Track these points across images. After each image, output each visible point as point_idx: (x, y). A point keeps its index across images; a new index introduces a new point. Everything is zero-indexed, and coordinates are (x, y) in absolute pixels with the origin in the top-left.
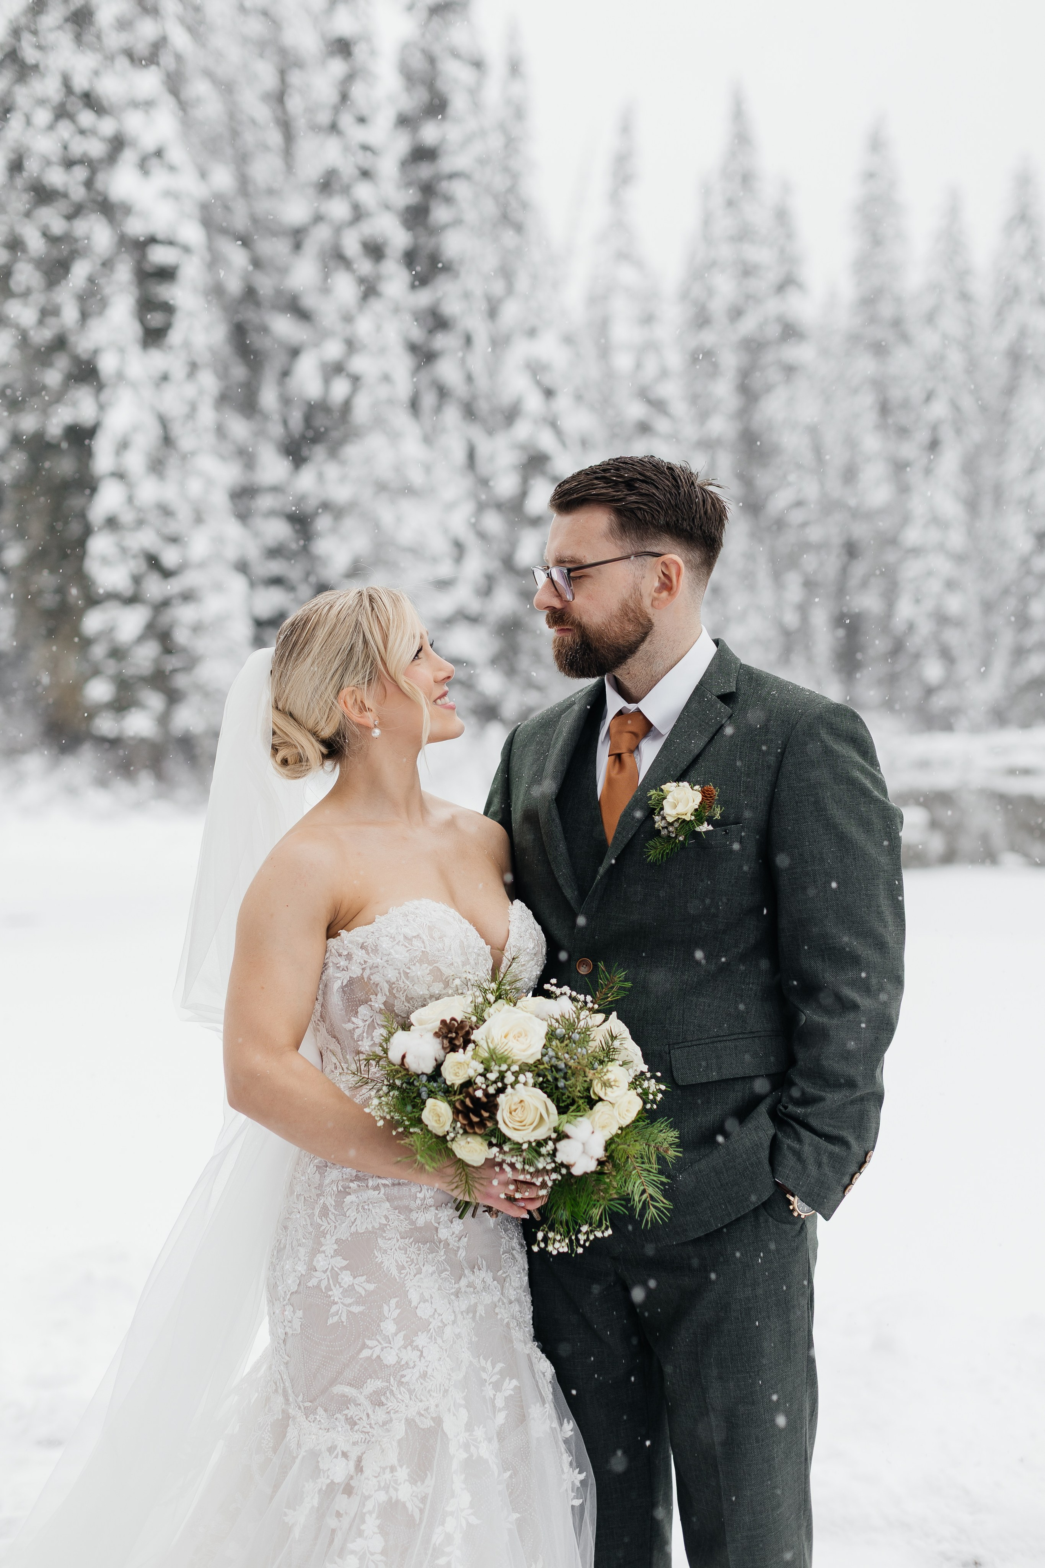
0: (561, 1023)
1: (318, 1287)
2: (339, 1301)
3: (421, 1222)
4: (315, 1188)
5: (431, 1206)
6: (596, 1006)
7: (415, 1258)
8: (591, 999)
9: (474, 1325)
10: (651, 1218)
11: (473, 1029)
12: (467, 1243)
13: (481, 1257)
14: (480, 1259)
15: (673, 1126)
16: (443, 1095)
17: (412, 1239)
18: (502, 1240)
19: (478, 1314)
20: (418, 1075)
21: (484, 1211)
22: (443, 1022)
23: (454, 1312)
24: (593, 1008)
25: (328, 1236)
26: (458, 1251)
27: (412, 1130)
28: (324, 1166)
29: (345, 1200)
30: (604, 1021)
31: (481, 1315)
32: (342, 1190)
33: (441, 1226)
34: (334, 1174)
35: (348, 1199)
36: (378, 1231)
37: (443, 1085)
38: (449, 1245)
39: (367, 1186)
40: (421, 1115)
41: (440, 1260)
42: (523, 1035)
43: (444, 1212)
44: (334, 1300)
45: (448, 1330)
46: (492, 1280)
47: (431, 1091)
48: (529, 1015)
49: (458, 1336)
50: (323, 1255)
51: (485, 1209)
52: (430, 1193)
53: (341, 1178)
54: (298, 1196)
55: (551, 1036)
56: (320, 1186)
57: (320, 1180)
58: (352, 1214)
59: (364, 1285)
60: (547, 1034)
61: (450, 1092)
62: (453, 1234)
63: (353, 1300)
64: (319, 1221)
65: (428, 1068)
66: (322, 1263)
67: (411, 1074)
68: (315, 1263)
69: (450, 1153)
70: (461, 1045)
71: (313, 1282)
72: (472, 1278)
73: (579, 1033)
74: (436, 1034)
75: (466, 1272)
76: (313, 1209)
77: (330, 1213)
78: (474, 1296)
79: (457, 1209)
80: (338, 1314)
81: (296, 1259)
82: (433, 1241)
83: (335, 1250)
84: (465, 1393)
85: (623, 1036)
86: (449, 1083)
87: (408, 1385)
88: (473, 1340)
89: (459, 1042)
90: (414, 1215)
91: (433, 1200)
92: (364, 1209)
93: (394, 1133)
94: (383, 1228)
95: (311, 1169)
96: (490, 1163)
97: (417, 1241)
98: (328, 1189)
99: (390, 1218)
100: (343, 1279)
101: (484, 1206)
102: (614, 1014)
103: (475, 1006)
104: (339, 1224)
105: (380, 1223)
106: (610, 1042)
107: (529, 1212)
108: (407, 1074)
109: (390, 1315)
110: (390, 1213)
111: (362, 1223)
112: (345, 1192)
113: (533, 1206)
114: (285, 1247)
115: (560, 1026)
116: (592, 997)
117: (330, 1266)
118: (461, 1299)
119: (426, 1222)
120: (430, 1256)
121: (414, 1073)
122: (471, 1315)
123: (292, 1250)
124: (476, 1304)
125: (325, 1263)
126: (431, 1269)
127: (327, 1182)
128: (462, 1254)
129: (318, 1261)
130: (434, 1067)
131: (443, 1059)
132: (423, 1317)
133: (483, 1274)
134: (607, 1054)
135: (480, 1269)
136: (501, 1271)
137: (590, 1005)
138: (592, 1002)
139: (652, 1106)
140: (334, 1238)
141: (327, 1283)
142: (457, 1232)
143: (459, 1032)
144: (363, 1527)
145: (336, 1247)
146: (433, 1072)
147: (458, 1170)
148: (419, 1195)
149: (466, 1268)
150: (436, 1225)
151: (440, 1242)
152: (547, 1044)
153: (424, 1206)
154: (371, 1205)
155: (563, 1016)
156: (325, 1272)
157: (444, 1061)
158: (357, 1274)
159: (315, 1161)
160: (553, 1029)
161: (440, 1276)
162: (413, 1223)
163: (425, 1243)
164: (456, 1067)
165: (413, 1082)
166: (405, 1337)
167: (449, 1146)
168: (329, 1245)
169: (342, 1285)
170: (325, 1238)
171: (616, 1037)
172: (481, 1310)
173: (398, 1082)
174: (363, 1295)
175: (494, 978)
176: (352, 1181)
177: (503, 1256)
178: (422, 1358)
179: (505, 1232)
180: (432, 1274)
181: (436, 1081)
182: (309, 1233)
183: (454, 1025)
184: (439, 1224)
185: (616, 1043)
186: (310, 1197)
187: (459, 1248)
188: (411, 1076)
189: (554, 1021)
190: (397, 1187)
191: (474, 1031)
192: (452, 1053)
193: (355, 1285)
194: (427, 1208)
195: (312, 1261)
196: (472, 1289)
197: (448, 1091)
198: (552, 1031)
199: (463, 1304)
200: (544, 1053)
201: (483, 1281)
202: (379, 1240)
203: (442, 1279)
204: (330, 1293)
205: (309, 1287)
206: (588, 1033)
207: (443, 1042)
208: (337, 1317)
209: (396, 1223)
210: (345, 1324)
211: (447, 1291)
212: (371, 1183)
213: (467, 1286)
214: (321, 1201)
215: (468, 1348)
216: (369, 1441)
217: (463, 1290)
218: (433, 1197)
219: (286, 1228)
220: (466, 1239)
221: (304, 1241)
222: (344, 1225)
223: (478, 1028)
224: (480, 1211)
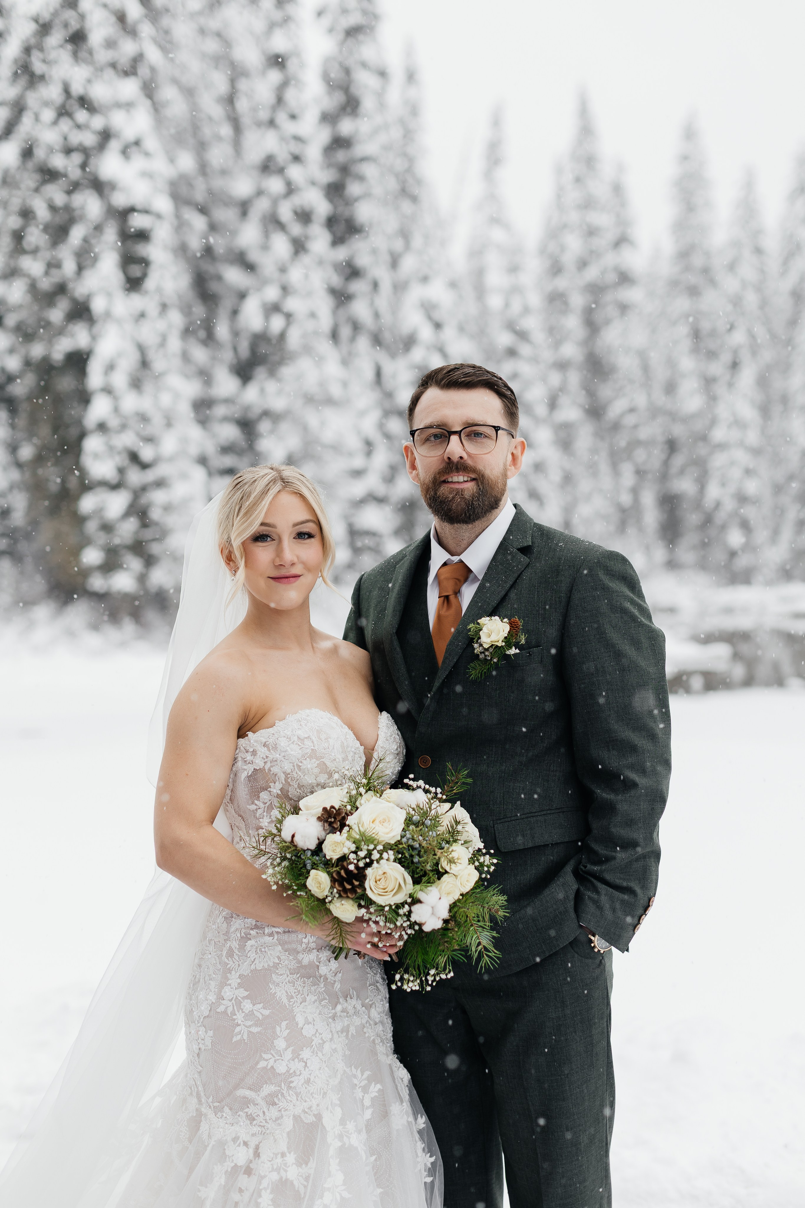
0: (417, 811)
1: (225, 1012)
2: (242, 1023)
3: (305, 962)
4: (223, 934)
5: (313, 949)
6: (444, 797)
7: (301, 989)
8: (441, 791)
9: (347, 1041)
10: (485, 963)
11: (348, 815)
12: (341, 977)
13: (353, 989)
14: (351, 990)
15: (502, 892)
16: (323, 867)
17: (299, 975)
18: (368, 975)
19: (350, 1033)
20: (304, 851)
21: (354, 954)
22: (325, 809)
23: (331, 1032)
24: (442, 798)
25: (233, 972)
26: (334, 984)
27: (298, 893)
28: (230, 917)
29: (246, 944)
30: (451, 808)
31: (352, 1034)
32: (244, 936)
33: (322, 965)
34: (237, 923)
35: (249, 943)
36: (272, 969)
37: (323, 859)
38: (327, 979)
39: (264, 933)
40: (306, 882)
41: (321, 991)
42: (387, 821)
43: (323, 953)
44: (238, 1022)
45: (327, 1047)
46: (361, 1006)
47: (314, 863)
48: (391, 805)
49: (335, 1050)
50: (229, 987)
51: (355, 952)
52: (313, 939)
53: (243, 927)
54: (210, 941)
55: (408, 822)
56: (227, 933)
57: (227, 928)
58: (252, 955)
59: (261, 1010)
60: (406, 820)
61: (329, 865)
62: (330, 971)
63: (252, 1022)
64: (226, 960)
65: (312, 845)
66: (228, 994)
67: (299, 850)
68: (222, 994)
69: (328, 911)
70: (338, 827)
71: (221, 1009)
72: (346, 1004)
73: (430, 820)
74: (319, 819)
75: (341, 1000)
76: (222, 951)
77: (235, 954)
78: (347, 1019)
79: (333, 953)
80: (240, 1034)
81: (208, 990)
82: (315, 976)
83: (239, 984)
84: (340, 1096)
85: (465, 821)
86: (328, 858)
87: (296, 1089)
88: (346, 1053)
89: (337, 825)
90: (300, 956)
91: (315, 944)
92: (261, 951)
93: (285, 895)
94: (276, 966)
95: (220, 919)
96: (360, 920)
97: (302, 976)
98: (233, 935)
99: (282, 958)
100: (244, 1006)
101: (354, 950)
102: (459, 803)
103: (350, 796)
104: (242, 963)
105: (273, 962)
106: (455, 826)
107: (390, 956)
108: (296, 850)
109: (281, 1034)
110: (282, 954)
111: (260, 962)
112: (247, 938)
113: (392, 951)
114: (199, 981)
115: (416, 814)
116: (441, 789)
117: (235, 996)
118: (337, 1021)
119: (310, 961)
120: (313, 988)
121: (301, 849)
122: (345, 1034)
123: (205, 983)
124: (348, 1026)
125: (231, 993)
126: (314, 998)
127: (232, 930)
128: (337, 986)
129: (225, 992)
130: (317, 845)
131: (324, 838)
132: (307, 1036)
133: (354, 1002)
134: (453, 836)
135: (351, 998)
136: (368, 1000)
137: (440, 796)
138: (441, 793)
139: (486, 875)
140: (238, 974)
141: (232, 1009)
142: (333, 969)
143: (337, 817)
144: (259, 1200)
145: (239, 981)
146: (316, 848)
147: (334, 925)
148: (304, 940)
149: (341, 997)
150: (318, 964)
151: (320, 977)
152: (405, 828)
153: (308, 949)
154: (266, 948)
155: (418, 806)
156: (231, 1000)
157: (325, 840)
158: (256, 1002)
159: (224, 913)
160: (410, 816)
161: (320, 1004)
162: (300, 962)
163: (309, 978)
164: (334, 845)
165: (300, 855)
166: (293, 1052)
167: (328, 907)
168: (234, 979)
169: (244, 1010)
170: (231, 973)
171: (460, 822)
172: (352, 1030)
173: (289, 856)
174: (261, 1019)
175: (365, 774)
176: (252, 929)
177: (369, 988)
178: (306, 1068)
179: (370, 969)
180: (314, 1002)
181: (318, 855)
182: (218, 970)
183: (333, 812)
184: (319, 962)
185: (459, 828)
186: (219, 941)
187: (335, 981)
188: (299, 851)
189: (411, 810)
190: (287, 934)
191: (349, 817)
192: (331, 834)
193: (254, 1011)
194: (310, 950)
195: (220, 992)
196: (345, 1014)
197: (327, 864)
198: (410, 817)
199: (338, 1025)
200: (403, 835)
201: (354, 1007)
202: (273, 975)
203: (322, 1006)
204: (234, 1017)
205: (218, 1013)
206: (437, 819)
207: (324, 824)
208: (240, 1036)
209: (286, 962)
210: (246, 1041)
211: (326, 1016)
212: (267, 931)
213: (342, 1012)
214: (228, 945)
215: (342, 1060)
216: (265, 1133)
217: (338, 1014)
218: (315, 942)
219: (200, 966)
220: (340, 975)
221: (214, 976)
222: (245, 964)
223: (352, 814)
224: (351, 953)
